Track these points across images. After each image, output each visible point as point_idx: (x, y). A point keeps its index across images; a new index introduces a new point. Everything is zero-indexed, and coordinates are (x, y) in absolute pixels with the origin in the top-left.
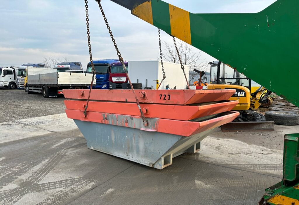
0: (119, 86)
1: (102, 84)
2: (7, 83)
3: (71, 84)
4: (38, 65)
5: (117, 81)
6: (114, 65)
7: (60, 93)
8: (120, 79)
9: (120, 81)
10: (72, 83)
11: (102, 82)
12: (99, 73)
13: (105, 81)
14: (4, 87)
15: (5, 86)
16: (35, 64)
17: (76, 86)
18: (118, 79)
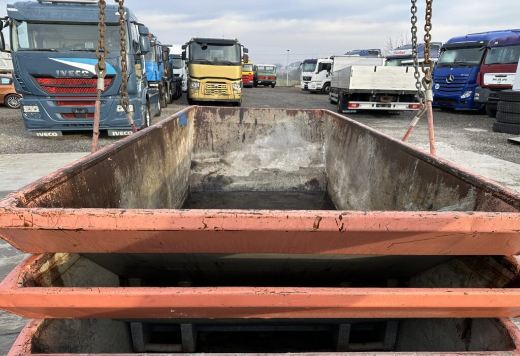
0: (495, 96)
1: (462, 89)
2: (320, 84)
3: (374, 90)
4: (369, 51)
5: (495, 83)
6: (497, 43)
7: (352, 106)
8: (502, 78)
9: (503, 83)
10: (376, 87)
11: (463, 85)
12: (460, 65)
13: (470, 83)
14: (316, 90)
15: (318, 89)
16: (364, 51)
17: (384, 94)
18: (498, 78)
